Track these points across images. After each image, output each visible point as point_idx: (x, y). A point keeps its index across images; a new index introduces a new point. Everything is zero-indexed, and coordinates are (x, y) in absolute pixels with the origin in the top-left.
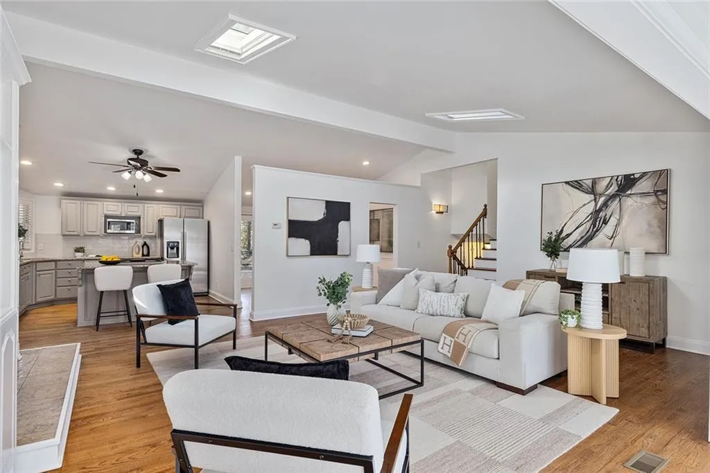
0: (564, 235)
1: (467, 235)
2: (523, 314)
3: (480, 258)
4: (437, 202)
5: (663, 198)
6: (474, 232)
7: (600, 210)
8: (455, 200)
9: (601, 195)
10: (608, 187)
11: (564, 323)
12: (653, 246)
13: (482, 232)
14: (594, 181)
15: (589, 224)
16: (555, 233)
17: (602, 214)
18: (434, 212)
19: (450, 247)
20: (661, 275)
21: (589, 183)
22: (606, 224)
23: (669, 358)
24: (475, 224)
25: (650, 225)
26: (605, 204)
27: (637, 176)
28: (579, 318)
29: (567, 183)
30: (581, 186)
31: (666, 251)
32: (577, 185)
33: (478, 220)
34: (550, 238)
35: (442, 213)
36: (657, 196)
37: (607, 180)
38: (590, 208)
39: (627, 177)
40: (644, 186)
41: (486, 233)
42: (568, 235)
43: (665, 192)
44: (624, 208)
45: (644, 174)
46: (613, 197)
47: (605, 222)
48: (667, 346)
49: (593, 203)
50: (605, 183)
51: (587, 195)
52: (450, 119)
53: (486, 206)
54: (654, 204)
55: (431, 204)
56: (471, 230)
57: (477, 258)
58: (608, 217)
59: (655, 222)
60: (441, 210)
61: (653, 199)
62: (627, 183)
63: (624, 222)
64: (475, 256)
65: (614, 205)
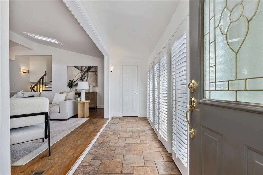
0: (74, 81)
1: (39, 81)
2: (65, 100)
3: (44, 90)
4: (23, 68)
5: (96, 73)
6: (42, 81)
7: (83, 75)
8: (32, 68)
9: (83, 71)
10: (85, 69)
11: (77, 100)
12: (94, 84)
13: (44, 81)
14: (82, 67)
15: (80, 79)
16: (71, 81)
17: (83, 76)
18: (22, 72)
19: (32, 86)
20: (96, 91)
21: (80, 67)
22: (84, 79)
23: (97, 110)
24: (42, 78)
25: (94, 79)
26: (84, 74)
27: (91, 67)
28: (80, 99)
29: (74, 67)
30: (78, 68)
31: (97, 86)
32: (77, 67)
33: (43, 77)
34: (70, 82)
35: (26, 73)
36: (95, 73)
37: (85, 67)
38: (81, 74)
39: (89, 67)
40: (92, 70)
41: (46, 81)
42: (75, 82)
43: (97, 72)
44: (89, 75)
45: (93, 67)
46: (86, 72)
47: (84, 78)
48: (97, 108)
49: (81, 73)
50: (84, 68)
51: (80, 71)
52: (34, 37)
53: (46, 72)
54: (94, 74)
55: (21, 69)
56: (40, 80)
57: (43, 90)
58: (85, 77)
59: (95, 79)
60: (26, 72)
61: (94, 73)
62: (89, 68)
63: (88, 79)
64: (42, 90)
65: (86, 74)
